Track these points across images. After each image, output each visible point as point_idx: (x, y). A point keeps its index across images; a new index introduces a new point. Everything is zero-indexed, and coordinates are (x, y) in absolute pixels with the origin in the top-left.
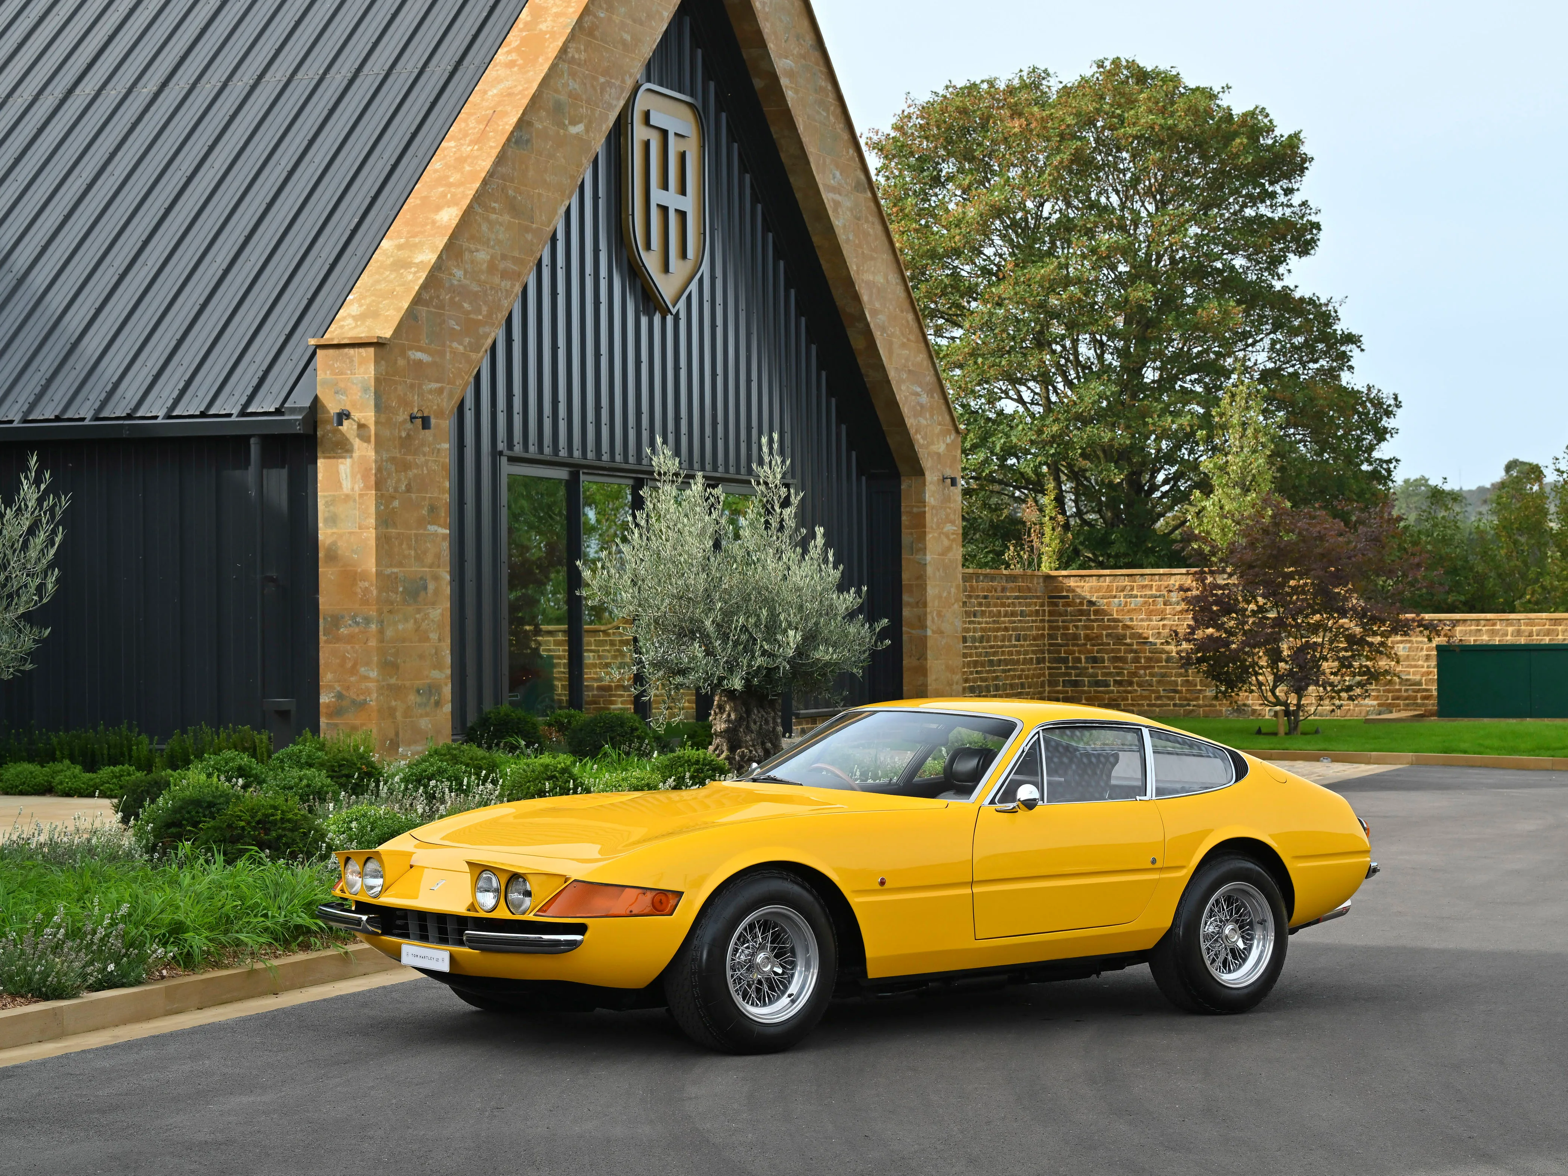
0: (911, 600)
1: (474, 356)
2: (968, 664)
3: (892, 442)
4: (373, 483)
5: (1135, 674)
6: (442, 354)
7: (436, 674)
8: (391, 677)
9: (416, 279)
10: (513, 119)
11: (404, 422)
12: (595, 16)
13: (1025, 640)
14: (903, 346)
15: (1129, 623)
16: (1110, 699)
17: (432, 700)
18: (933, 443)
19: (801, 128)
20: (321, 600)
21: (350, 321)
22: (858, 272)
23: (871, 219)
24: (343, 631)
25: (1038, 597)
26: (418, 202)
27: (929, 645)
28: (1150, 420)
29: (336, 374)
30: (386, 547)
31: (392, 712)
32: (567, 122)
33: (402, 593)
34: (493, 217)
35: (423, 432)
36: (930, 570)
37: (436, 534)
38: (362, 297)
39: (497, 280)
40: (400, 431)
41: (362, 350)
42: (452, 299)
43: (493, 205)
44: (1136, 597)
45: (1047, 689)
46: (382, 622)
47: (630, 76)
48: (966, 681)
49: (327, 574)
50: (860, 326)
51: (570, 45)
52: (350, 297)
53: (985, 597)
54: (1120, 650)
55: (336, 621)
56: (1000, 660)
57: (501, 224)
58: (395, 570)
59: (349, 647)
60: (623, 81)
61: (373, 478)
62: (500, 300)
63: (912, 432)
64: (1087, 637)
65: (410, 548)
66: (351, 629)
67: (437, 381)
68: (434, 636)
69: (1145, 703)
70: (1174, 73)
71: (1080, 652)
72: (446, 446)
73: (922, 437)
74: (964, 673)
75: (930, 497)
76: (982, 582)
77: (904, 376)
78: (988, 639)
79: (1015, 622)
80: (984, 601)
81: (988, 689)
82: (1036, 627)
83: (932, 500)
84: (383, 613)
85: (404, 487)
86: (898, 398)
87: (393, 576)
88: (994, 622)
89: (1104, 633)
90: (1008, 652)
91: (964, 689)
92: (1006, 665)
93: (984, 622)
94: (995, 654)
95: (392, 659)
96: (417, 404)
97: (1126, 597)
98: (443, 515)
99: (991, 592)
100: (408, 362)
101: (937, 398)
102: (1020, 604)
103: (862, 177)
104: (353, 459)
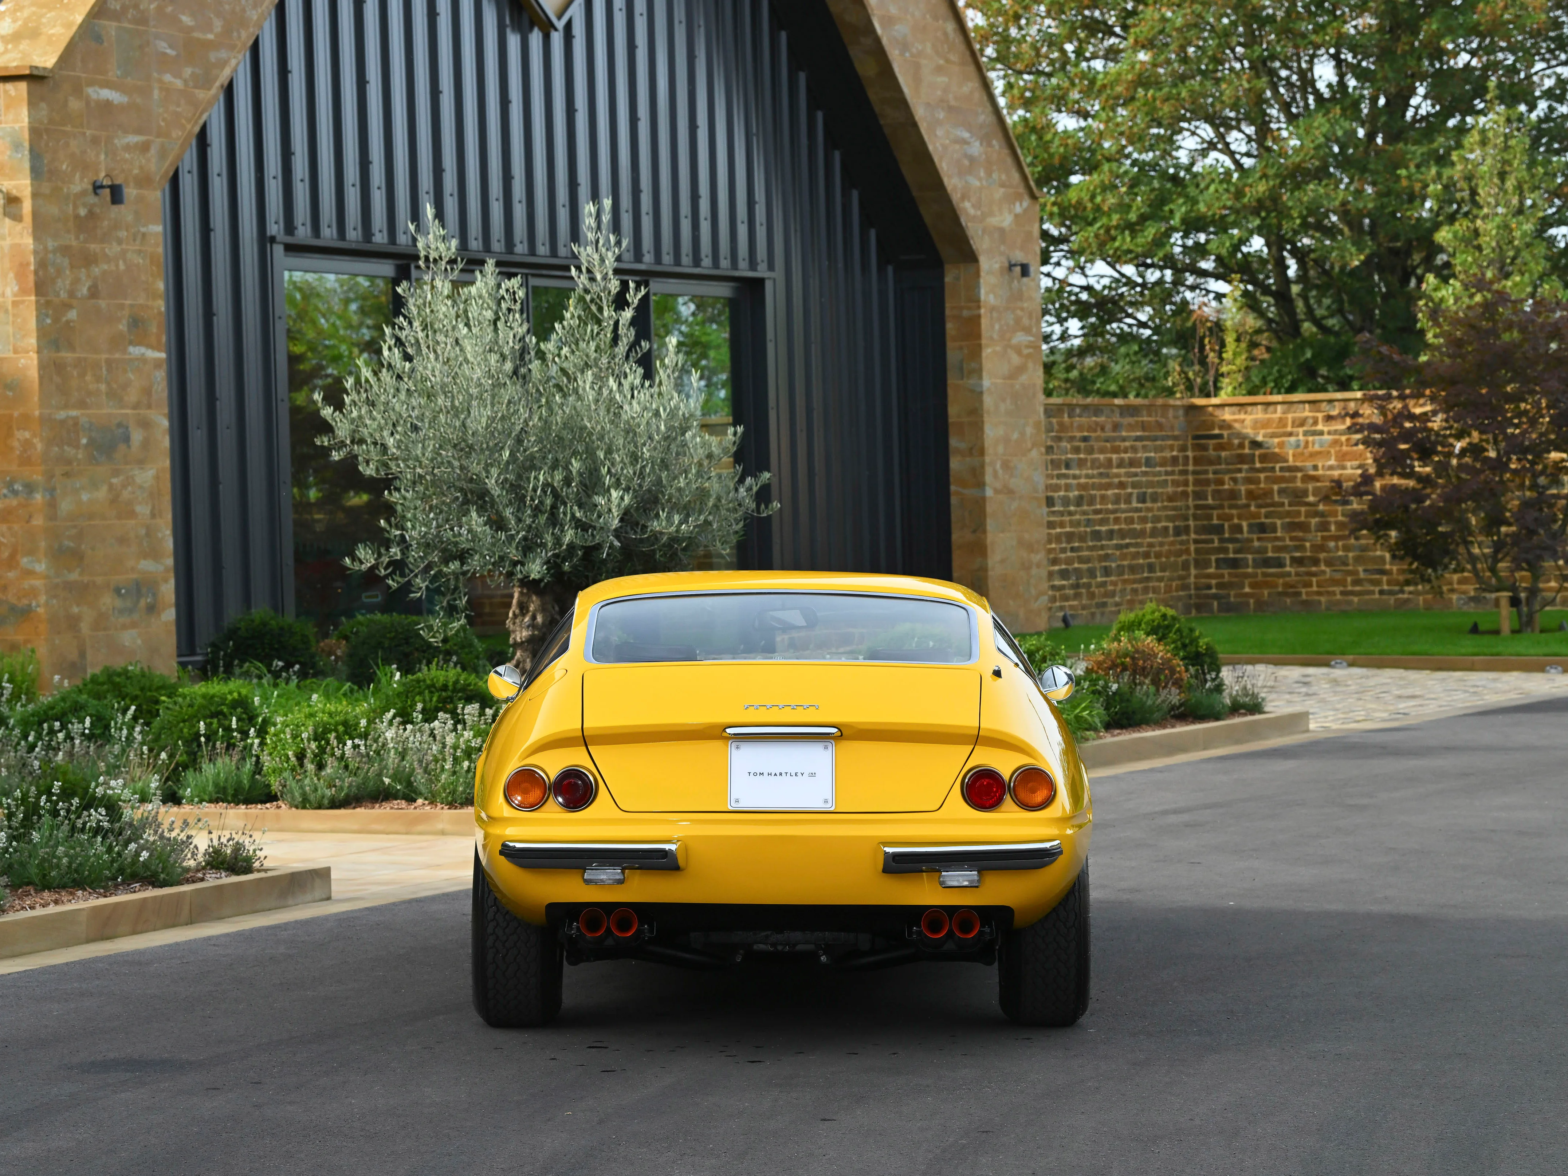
0: (963, 446)
1: (201, 95)
2: (1058, 538)
3: (928, 214)
4: (32, 284)
5: (1322, 548)
6: (146, 91)
7: (147, 565)
8: (70, 571)
11: (84, 193)
13: (1154, 500)
14: (939, 70)
15: (1312, 473)
16: (1286, 585)
17: (143, 603)
18: (991, 213)
25: (1175, 438)
27: (989, 509)
28: (1403, 172)
30: (57, 379)
31: (73, 623)
33: (87, 446)
35: (115, 208)
36: (988, 401)
37: (143, 360)
38: (18, 8)
40: (75, 207)
41: (10, 86)
42: (160, 9)
44: (1321, 433)
45: (1193, 571)
46: (54, 489)
48: (1054, 562)
52: (3, 8)
53: (1085, 439)
54: (1299, 513)
56: (1111, 532)
58: (74, 413)
59: (4, 528)
61: (31, 278)
62: (243, 10)
63: (955, 197)
64: (1250, 495)
65: (98, 379)
66: (7, 501)
67: (139, 131)
68: (143, 510)
69: (1337, 589)
71: (1240, 517)
72: (159, 229)
73: (973, 206)
74: (1050, 551)
75: (987, 293)
76: (1080, 416)
77: (941, 115)
78: (1092, 501)
79: (1136, 475)
80: (1082, 445)
81: (1092, 573)
82: (1173, 481)
83: (991, 297)
84: (52, 476)
85: (85, 291)
86: (931, 148)
87: (71, 422)
88: (1101, 475)
89: (1276, 487)
90: (1126, 518)
91: (1051, 575)
92: (1123, 538)
93: (1083, 475)
94: (1102, 522)
95: (72, 544)
96: (103, 167)
97: (1306, 434)
98: (154, 330)
99: (1095, 431)
100: (88, 103)
101: (997, 147)
102: (1146, 448)
104: (3, 249)
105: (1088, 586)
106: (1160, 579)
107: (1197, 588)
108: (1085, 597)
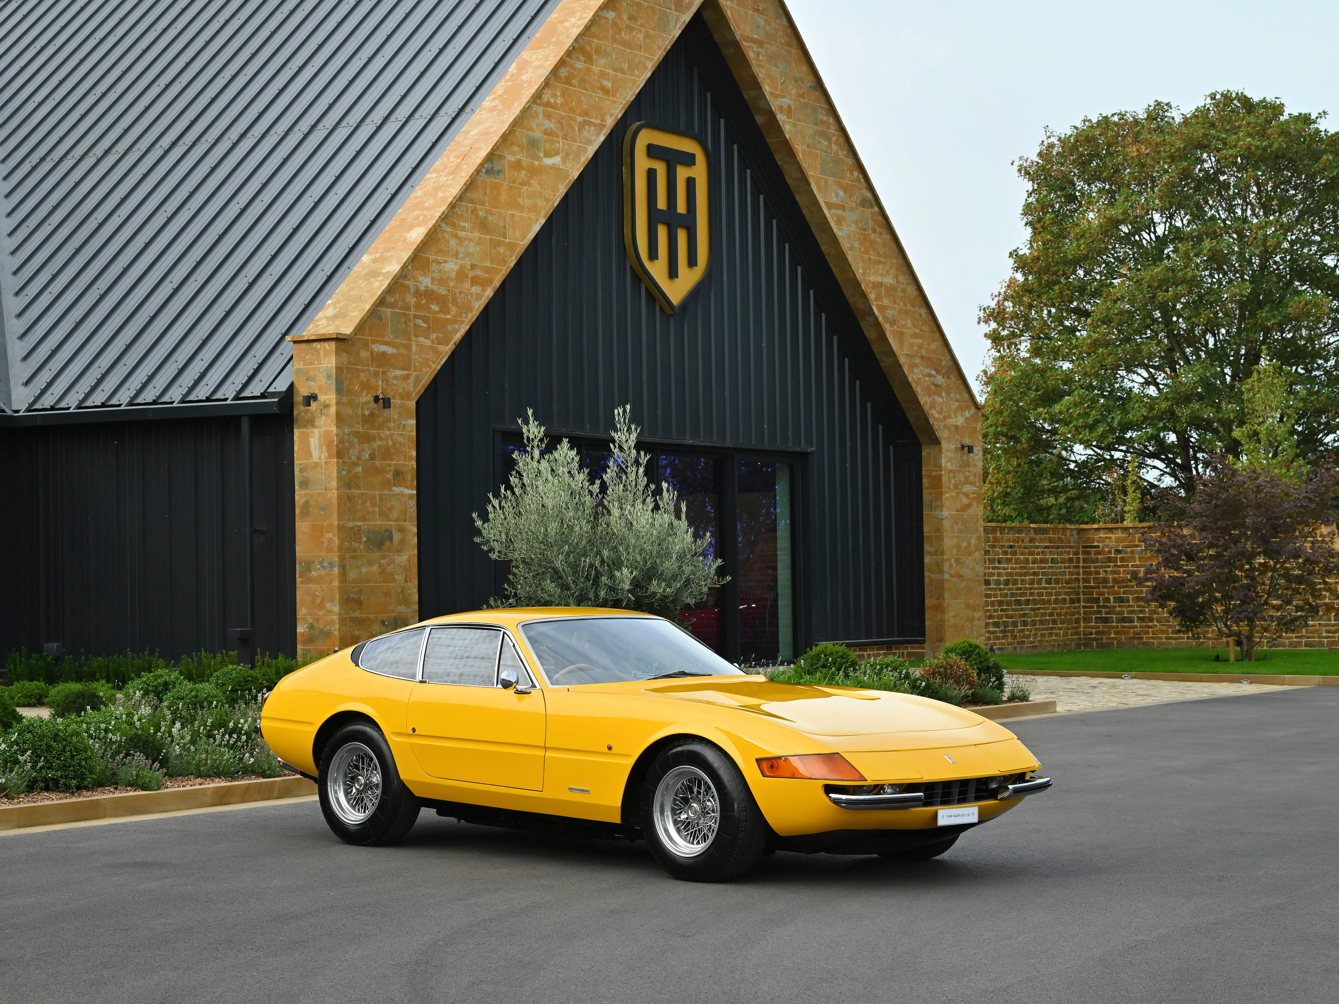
0: (931, 549)
1: (442, 348)
2: (993, 604)
3: (911, 416)
4: (335, 452)
6: (408, 347)
7: (402, 609)
8: (353, 611)
9: (380, 286)
10: (483, 154)
11: (368, 402)
12: (573, 67)
13: (1057, 582)
14: (916, 336)
16: (1135, 633)
18: (949, 417)
19: (800, 156)
20: (298, 549)
21: (324, 322)
22: (864, 274)
23: (878, 230)
24: (314, 573)
25: (1071, 547)
26: (398, 223)
27: (946, 586)
29: (307, 365)
30: (349, 505)
32: (542, 155)
33: (366, 542)
34: (462, 234)
35: (387, 410)
36: (946, 524)
37: (402, 494)
38: (338, 301)
39: (467, 285)
40: (362, 410)
41: (326, 345)
42: (418, 301)
43: (462, 224)
45: (1082, 624)
46: (345, 566)
47: (611, 116)
48: (990, 617)
49: (302, 527)
50: (871, 319)
51: (545, 91)
52: (328, 302)
53: (1011, 547)
54: (1142, 591)
55: (309, 566)
56: (1028, 600)
57: (471, 240)
58: (359, 524)
59: (318, 587)
60: (603, 120)
61: (335, 449)
62: (470, 302)
63: (926, 408)
64: (1114, 579)
65: (374, 505)
66: (320, 572)
67: (403, 369)
68: (400, 578)
69: (1164, 636)
70: (1278, 103)
71: (1108, 594)
72: (412, 422)
73: (937, 412)
74: (987, 611)
75: (946, 462)
76: (1008, 534)
77: (917, 361)
78: (1015, 582)
79: (1045, 568)
80: (1009, 550)
81: (1015, 624)
82: (1069, 572)
83: (949, 465)
84: (345, 558)
85: (367, 456)
86: (910, 379)
87: (356, 529)
88: (1021, 568)
90: (1038, 593)
91: (987, 625)
92: (1036, 604)
93: (1009, 567)
94: (1021, 595)
95: (355, 596)
96: (380, 388)
97: (1146, 546)
98: (410, 478)
99: (1018, 542)
100: (372, 353)
101: (953, 379)
102: (1051, 553)
103: (869, 195)
104: (320, 433)
105: (1013, 631)
106: (1061, 629)
107: (1084, 634)
108: (1010, 638)
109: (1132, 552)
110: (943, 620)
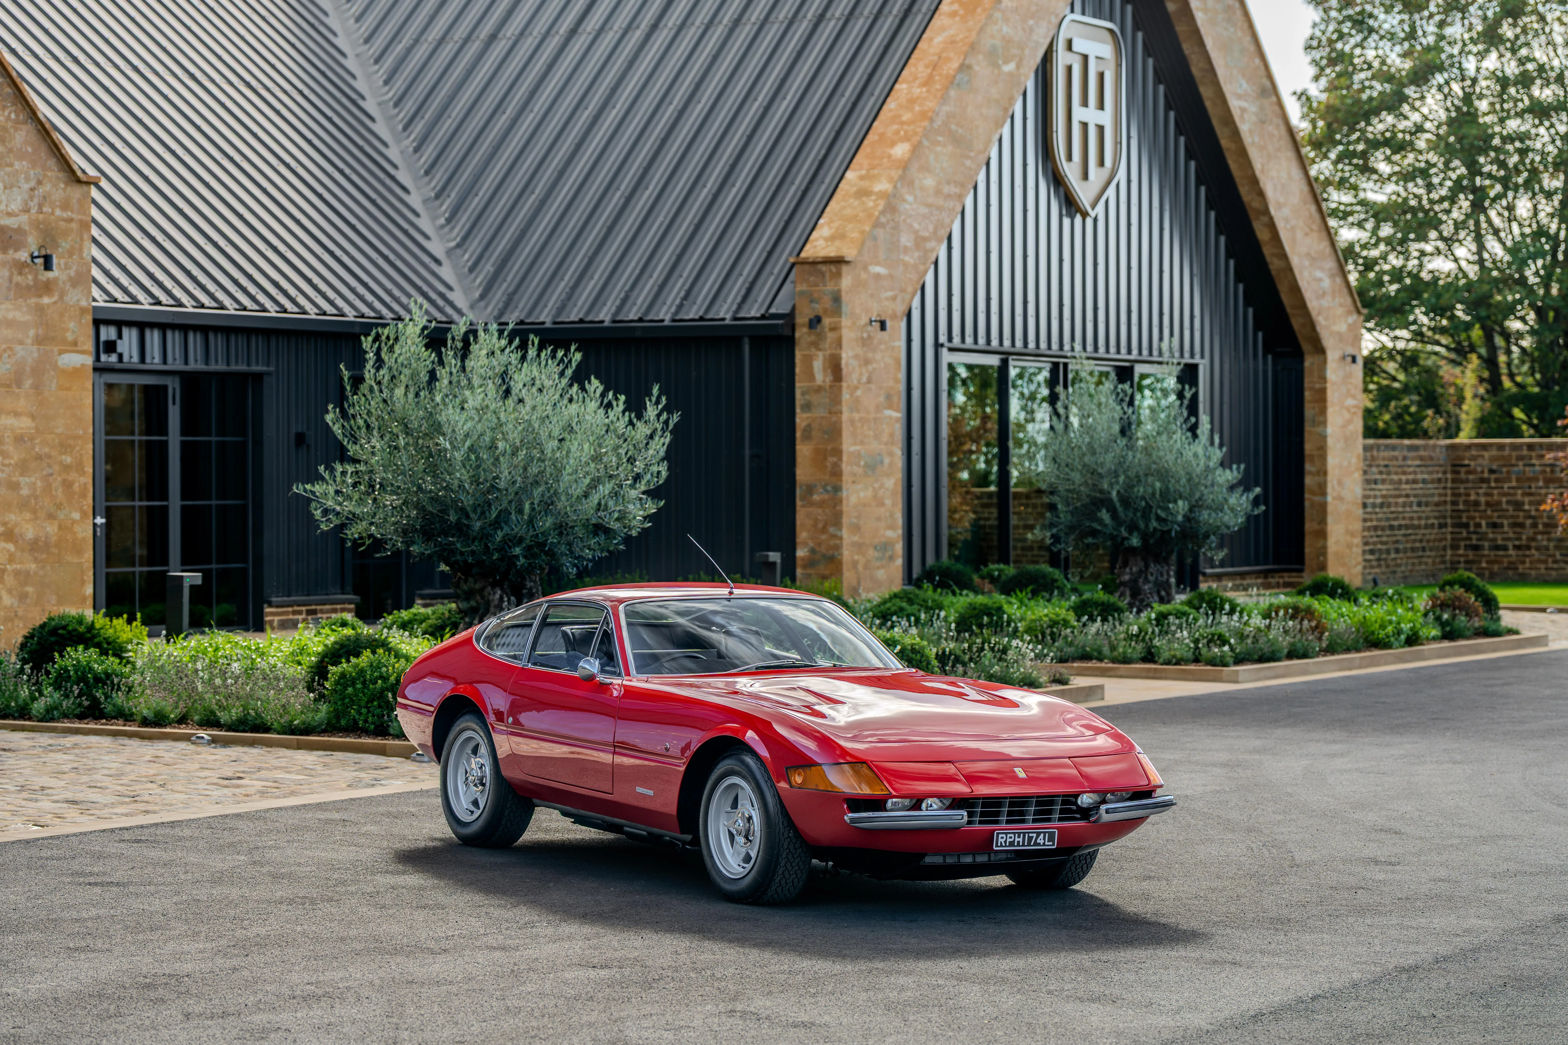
0: (1313, 469)
2: (1368, 529)
3: (1296, 322)
5: (1533, 539)
6: (896, 267)
7: (890, 534)
8: (855, 536)
9: (875, 206)
11: (866, 325)
13: (1427, 504)
14: (1306, 235)
15: (1528, 491)
16: (1510, 563)
17: (887, 555)
18: (1334, 324)
19: (1209, 45)
20: (798, 472)
21: (821, 243)
22: (1262, 171)
23: (1275, 121)
24: (816, 497)
25: (1440, 466)
26: (876, 138)
27: (1329, 510)
29: (811, 287)
30: (851, 429)
31: (855, 565)
32: (1000, 62)
33: (864, 466)
34: (939, 149)
35: (880, 333)
36: (1330, 442)
37: (890, 417)
38: (831, 221)
39: (941, 201)
40: (862, 333)
41: (832, 267)
42: (904, 221)
43: (939, 139)
44: (1534, 465)
45: (1449, 552)
47: (1056, 11)
48: (1366, 544)
49: (802, 451)
50: (1265, 219)
52: (821, 221)
53: (1386, 466)
54: (1519, 516)
55: (810, 489)
56: (1400, 526)
57: (945, 155)
58: (858, 448)
59: (820, 511)
61: (841, 373)
62: (943, 219)
63: (1314, 314)
64: (1488, 504)
65: (870, 429)
66: (823, 496)
67: (892, 289)
68: (888, 502)
69: (1542, 566)
71: (1480, 518)
72: (900, 343)
73: (1324, 319)
74: (1364, 537)
75: (1331, 374)
76: (1383, 452)
77: (1307, 263)
78: (1389, 506)
79: (1416, 489)
80: (1384, 470)
81: (1388, 552)
82: (1438, 494)
83: (1333, 376)
85: (865, 379)
86: (1300, 284)
87: (857, 453)
88: (1395, 489)
89: (1504, 499)
90: (1409, 517)
91: (1364, 552)
92: (1407, 530)
93: (1385, 489)
94: (1396, 519)
95: (855, 521)
96: (876, 310)
97: (1525, 465)
98: (897, 401)
99: (1392, 461)
100: (870, 275)
102: (1422, 473)
103: (1268, 83)
104: (824, 356)
105: (1385, 560)
106: (1429, 557)
107: (1451, 563)
108: (1384, 567)
109: (1508, 472)
110: (1325, 547)
